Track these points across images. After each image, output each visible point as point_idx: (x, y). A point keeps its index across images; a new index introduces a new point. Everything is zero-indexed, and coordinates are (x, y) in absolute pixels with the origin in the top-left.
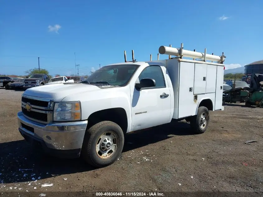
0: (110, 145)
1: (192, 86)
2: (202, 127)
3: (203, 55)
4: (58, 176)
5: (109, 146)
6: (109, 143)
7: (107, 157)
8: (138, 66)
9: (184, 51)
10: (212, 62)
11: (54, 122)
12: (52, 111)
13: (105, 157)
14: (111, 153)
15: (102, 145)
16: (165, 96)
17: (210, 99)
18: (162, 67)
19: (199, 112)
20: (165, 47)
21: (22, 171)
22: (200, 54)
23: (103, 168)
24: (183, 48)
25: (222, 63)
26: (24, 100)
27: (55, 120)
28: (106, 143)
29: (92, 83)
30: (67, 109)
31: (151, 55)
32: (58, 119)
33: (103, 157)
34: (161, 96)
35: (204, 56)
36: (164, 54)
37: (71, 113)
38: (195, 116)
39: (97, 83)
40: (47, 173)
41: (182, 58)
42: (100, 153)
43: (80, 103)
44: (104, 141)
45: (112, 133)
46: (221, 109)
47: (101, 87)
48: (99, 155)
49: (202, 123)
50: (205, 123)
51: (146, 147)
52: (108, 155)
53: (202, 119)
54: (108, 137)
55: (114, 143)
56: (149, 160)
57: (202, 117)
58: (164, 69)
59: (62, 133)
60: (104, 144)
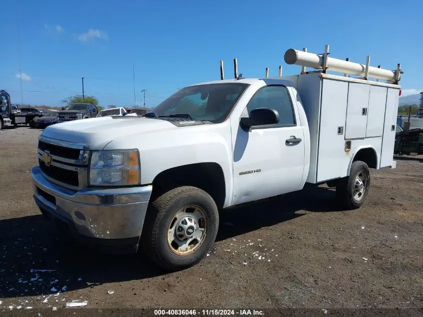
0: (193, 230)
1: (342, 124)
2: (357, 198)
3: (363, 67)
4: (98, 285)
5: (192, 233)
6: (191, 227)
7: (188, 251)
8: (245, 86)
9: (330, 60)
10: (377, 80)
11: (90, 187)
12: (87, 167)
13: (183, 251)
14: (195, 244)
15: (179, 229)
16: (293, 142)
17: (373, 147)
18: (289, 88)
19: (352, 171)
20: (296, 51)
21: (36, 273)
22: (358, 66)
23: (180, 272)
24: (328, 54)
25: (396, 83)
26: (43, 145)
27: (92, 183)
28: (186, 227)
29: (162, 117)
30: (114, 164)
31: (267, 69)
32: (99, 181)
33: (181, 251)
34: (287, 142)
35: (365, 70)
36: (293, 65)
37: (122, 170)
38: (346, 179)
39: (172, 116)
40: (80, 279)
41: (326, 72)
42: (175, 245)
43: (138, 153)
44: (183, 223)
45: (197, 209)
46: (390, 167)
47: (178, 125)
48: (173, 249)
49: (357, 191)
50: (362, 191)
51: (256, 232)
52: (189, 247)
53: (357, 183)
54: (190, 215)
55: (200, 227)
56: (264, 258)
57: (357, 179)
58: (293, 92)
59: (105, 208)
60: (182, 228)
